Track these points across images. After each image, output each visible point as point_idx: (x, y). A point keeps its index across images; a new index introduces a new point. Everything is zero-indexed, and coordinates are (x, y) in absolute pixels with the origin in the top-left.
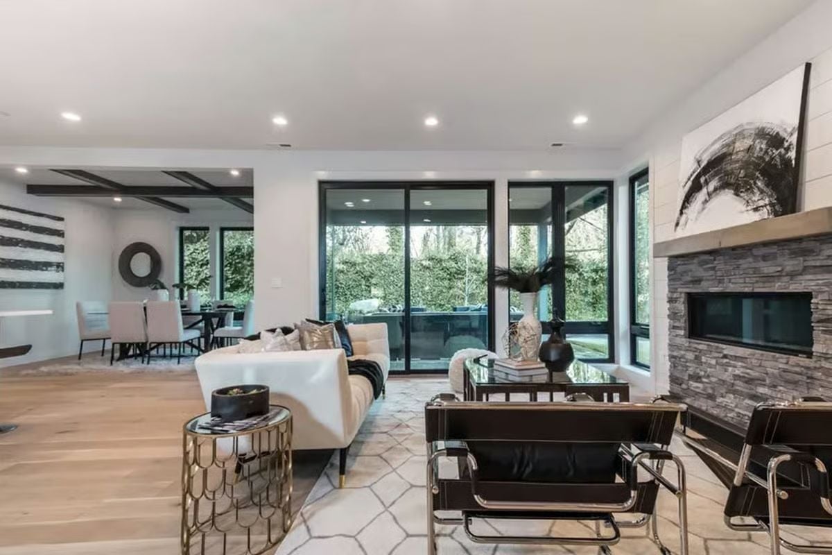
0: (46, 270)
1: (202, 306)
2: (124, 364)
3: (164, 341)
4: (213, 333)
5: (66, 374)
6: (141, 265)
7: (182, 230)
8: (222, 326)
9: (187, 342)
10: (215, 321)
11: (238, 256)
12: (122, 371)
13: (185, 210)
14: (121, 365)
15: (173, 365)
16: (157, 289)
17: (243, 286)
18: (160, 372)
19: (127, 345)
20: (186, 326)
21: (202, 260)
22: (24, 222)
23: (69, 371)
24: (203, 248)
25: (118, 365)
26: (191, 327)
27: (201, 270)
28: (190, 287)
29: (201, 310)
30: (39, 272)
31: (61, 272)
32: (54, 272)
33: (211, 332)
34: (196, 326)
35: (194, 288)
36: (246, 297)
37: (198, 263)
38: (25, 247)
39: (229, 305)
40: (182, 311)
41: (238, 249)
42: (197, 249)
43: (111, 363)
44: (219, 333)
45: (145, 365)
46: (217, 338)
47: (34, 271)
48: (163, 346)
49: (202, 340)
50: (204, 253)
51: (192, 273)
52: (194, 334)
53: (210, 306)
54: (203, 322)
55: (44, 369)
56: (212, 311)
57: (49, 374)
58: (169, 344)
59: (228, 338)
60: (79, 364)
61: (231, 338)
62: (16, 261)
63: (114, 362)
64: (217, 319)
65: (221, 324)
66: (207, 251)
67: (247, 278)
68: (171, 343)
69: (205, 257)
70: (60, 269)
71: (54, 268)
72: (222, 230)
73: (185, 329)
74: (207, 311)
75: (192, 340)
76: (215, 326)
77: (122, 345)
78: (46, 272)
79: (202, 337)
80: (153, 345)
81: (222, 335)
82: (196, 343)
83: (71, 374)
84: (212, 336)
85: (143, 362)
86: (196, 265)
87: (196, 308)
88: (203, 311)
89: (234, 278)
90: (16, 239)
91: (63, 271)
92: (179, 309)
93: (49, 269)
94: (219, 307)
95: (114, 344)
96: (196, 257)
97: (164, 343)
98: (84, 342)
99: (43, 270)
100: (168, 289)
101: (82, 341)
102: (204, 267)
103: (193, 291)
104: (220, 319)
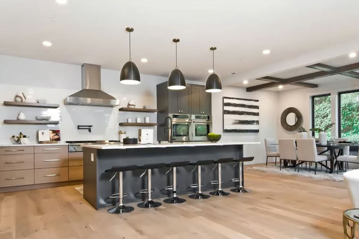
0: (253, 124)
1: (328, 142)
2: (286, 170)
3: (306, 160)
4: (336, 158)
5: (263, 171)
6: (291, 119)
7: (313, 97)
8: (342, 154)
9: (319, 163)
10: (337, 151)
11: (349, 109)
12: (286, 174)
13: (315, 86)
14: (285, 171)
15: (312, 174)
16: (301, 132)
17: (353, 129)
18: (305, 177)
19: (287, 161)
20: (319, 153)
21: (324, 114)
22: (246, 104)
23: (264, 170)
24: (324, 107)
25: (284, 171)
26: (321, 154)
27: (323, 120)
28: (320, 130)
29: (328, 144)
30: (250, 125)
31: (258, 125)
32: (255, 125)
33: (335, 158)
34: (324, 153)
35: (323, 131)
36: (356, 136)
37: (321, 116)
38: (246, 115)
39: (347, 141)
40: (316, 144)
41: (350, 105)
42: (321, 108)
43: (280, 170)
44: (340, 158)
45: (296, 172)
46: (339, 161)
47: (249, 125)
48: (305, 163)
49: (329, 162)
50: (325, 110)
51: (318, 122)
52: (323, 158)
53: (333, 142)
54: (329, 151)
55: (255, 168)
56: (335, 145)
57: (256, 170)
58: (309, 163)
59: (346, 162)
60: (267, 168)
61: (348, 162)
62: (243, 121)
63: (281, 169)
64: (338, 150)
65: (341, 153)
66: (327, 109)
67: (356, 124)
68: (310, 162)
69: (326, 112)
70: (258, 123)
71: (255, 123)
72: (340, 94)
73: (319, 154)
74: (331, 145)
75: (322, 161)
76: (337, 154)
77: (285, 160)
78: (253, 125)
79: (328, 160)
80: (300, 162)
81: (342, 160)
82: (324, 163)
83: (264, 172)
84: (335, 160)
85: (295, 171)
86: (320, 117)
87: (324, 143)
88: (329, 145)
89: (346, 123)
90: (243, 112)
91: (259, 124)
92: (315, 143)
93: (254, 124)
94: (340, 142)
95: (281, 160)
96: (320, 112)
97: (306, 162)
98: (268, 157)
99: (252, 124)
100: (307, 132)
101: (267, 157)
102: (325, 119)
103: (322, 133)
104: (340, 150)
